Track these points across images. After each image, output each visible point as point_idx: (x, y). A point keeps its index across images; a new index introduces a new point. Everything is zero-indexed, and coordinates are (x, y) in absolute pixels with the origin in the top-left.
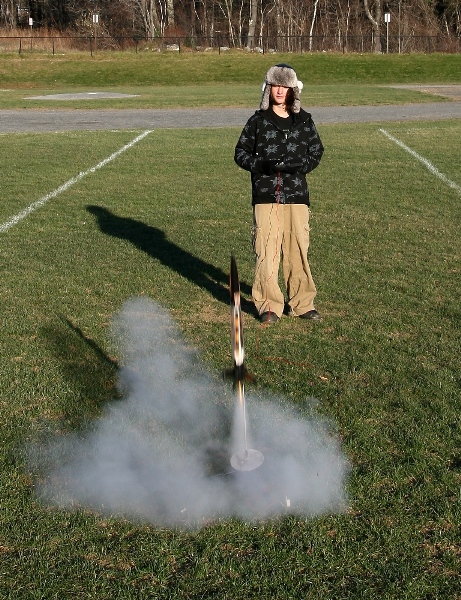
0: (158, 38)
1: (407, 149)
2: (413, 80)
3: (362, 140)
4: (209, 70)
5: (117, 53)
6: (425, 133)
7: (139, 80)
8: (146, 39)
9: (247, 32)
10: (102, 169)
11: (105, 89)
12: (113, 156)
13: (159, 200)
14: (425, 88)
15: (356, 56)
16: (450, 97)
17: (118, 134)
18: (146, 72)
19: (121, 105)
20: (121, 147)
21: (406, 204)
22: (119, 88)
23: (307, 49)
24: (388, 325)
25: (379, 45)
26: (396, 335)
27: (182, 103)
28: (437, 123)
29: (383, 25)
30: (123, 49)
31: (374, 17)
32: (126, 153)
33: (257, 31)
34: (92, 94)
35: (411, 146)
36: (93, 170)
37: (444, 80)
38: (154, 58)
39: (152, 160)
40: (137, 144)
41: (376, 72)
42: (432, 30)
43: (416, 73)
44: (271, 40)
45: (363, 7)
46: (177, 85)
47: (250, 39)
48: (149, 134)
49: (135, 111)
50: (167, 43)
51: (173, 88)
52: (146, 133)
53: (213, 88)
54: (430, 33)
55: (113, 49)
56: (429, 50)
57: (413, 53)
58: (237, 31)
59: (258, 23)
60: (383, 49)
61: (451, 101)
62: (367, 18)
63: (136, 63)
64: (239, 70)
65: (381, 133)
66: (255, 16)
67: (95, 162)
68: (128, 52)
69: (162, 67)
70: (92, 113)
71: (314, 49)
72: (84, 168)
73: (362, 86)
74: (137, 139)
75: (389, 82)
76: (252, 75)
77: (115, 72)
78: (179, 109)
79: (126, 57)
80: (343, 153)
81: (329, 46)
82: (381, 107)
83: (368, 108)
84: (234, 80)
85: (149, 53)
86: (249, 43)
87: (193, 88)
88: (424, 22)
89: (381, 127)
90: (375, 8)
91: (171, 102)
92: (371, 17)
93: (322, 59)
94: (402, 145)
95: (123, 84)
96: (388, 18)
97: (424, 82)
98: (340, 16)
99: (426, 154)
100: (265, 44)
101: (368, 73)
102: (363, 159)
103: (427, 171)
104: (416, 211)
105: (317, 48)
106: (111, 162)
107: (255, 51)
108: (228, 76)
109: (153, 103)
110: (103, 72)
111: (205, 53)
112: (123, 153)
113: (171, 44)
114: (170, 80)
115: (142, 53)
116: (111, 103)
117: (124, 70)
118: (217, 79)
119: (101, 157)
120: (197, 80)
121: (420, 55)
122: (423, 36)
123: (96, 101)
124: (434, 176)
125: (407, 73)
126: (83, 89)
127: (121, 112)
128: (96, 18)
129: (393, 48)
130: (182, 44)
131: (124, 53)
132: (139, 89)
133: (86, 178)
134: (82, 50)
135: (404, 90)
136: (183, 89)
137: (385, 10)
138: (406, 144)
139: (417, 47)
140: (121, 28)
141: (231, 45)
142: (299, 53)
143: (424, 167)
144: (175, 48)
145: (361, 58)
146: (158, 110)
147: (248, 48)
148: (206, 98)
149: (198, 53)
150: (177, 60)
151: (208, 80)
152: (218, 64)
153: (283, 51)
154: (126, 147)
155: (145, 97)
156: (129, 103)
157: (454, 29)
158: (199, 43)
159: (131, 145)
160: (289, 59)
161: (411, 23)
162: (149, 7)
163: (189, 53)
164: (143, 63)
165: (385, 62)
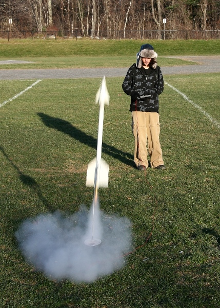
0: (44, 32)
1: (174, 89)
2: (178, 54)
4: (71, 49)
5: (23, 40)
7: (34, 54)
8: (37, 32)
9: (91, 29)
10: (16, 99)
11: (16, 58)
12: (21, 93)
14: (184, 58)
15: (148, 41)
16: (197, 62)
17: (24, 82)
18: (37, 50)
19: (23, 67)
20: (25, 88)
21: (172, 115)
22: (23, 58)
23: (123, 38)
25: (160, 35)
27: (57, 66)
28: (189, 76)
29: (162, 25)
30: (25, 37)
31: (158, 20)
32: (28, 91)
33: (96, 28)
34: (10, 61)
35: (176, 87)
36: (11, 100)
37: (194, 53)
38: (42, 43)
39: (42, 95)
40: (33, 87)
42: (188, 28)
43: (180, 50)
44: (104, 33)
45: (152, 15)
46: (54, 56)
47: (93, 33)
48: (40, 82)
49: (32, 70)
50: (48, 34)
51: (52, 58)
52: (38, 81)
53: (73, 58)
55: (20, 37)
56: (186, 37)
57: (178, 39)
58: (86, 28)
59: (97, 24)
60: (163, 37)
61: (197, 64)
62: (154, 21)
63: (33, 45)
64: (87, 49)
66: (95, 20)
67: (12, 96)
68: (28, 39)
69: (46, 47)
70: (9, 71)
71: (126, 38)
72: (7, 99)
74: (34, 84)
75: (165, 55)
76: (93, 51)
77: (21, 50)
78: (55, 69)
79: (27, 42)
81: (134, 36)
84: (84, 54)
85: (39, 40)
87: (63, 58)
88: (184, 23)
90: (158, 16)
91: (51, 66)
92: (156, 21)
93: (130, 43)
94: (171, 86)
95: (26, 56)
96: (165, 21)
97: (184, 55)
98: (140, 20)
99: (183, 91)
100: (100, 35)
103: (184, 99)
104: (178, 119)
105: (128, 37)
106: (21, 96)
107: (96, 39)
108: (81, 51)
109: (42, 66)
110: (14, 49)
111: (69, 40)
112: (26, 91)
113: (51, 35)
114: (51, 54)
115: (36, 40)
116: (19, 66)
117: (26, 48)
118: (75, 54)
119: (15, 93)
120: (65, 54)
121: (180, 40)
122: (184, 30)
123: (11, 65)
124: (188, 102)
126: (5, 58)
127: (25, 71)
128: (11, 21)
129: (167, 37)
130: (56, 35)
131: (26, 40)
132: (35, 59)
133: (8, 104)
134: (3, 38)
135: (172, 59)
136: (58, 58)
137: (164, 17)
138: (173, 86)
139: (180, 36)
140: (24, 27)
141: (82, 35)
142: (118, 40)
143: (182, 98)
144: (53, 37)
145: (151, 42)
146: (45, 70)
147: (92, 37)
148: (69, 63)
149: (65, 40)
150: (54, 43)
151: (71, 54)
152: (76, 45)
153: (109, 38)
154: (28, 88)
155: (38, 63)
156: (29, 66)
157: (200, 27)
158: (65, 35)
159: (31, 87)
160: (113, 43)
161: (177, 24)
162: (39, 15)
163: (60, 40)
164: (36, 45)
165: (163, 44)
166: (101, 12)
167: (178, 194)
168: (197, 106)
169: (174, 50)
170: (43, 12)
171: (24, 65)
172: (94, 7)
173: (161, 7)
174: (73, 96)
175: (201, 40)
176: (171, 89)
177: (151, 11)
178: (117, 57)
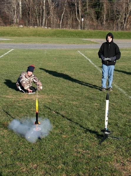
0: (17, 23)
1: (85, 56)
3: (73, 54)
4: (31, 33)
6: (90, 52)
7: (11, 35)
9: (43, 22)
12: (2, 56)
13: (15, 68)
14: (92, 40)
15: (73, 30)
16: (99, 43)
17: (4, 50)
18: (13, 33)
19: (5, 42)
21: (82, 71)
22: (5, 37)
23: (59, 28)
24: (73, 100)
26: (74, 103)
27: (23, 42)
28: (94, 50)
29: (81, 21)
30: (6, 26)
31: (79, 19)
32: (6, 55)
33: (45, 22)
35: (86, 56)
37: (98, 38)
38: (15, 29)
39: (13, 57)
40: (9, 53)
41: (79, 35)
43: (90, 36)
44: (49, 25)
45: (76, 16)
46: (22, 37)
47: (43, 24)
48: (13, 50)
49: (9, 44)
50: (19, 25)
51: (21, 38)
52: (12, 50)
53: (32, 38)
54: (95, 24)
55: (4, 26)
56: (94, 29)
57: (90, 30)
58: (40, 22)
59: (46, 20)
60: (81, 29)
61: (99, 44)
62: (77, 20)
63: (10, 30)
64: (40, 33)
65: (78, 52)
66: (45, 18)
68: (8, 27)
69: (18, 32)
71: (61, 28)
73: (75, 39)
74: (9, 51)
75: (82, 38)
76: (43, 35)
77: (4, 33)
78: (22, 44)
79: (7, 28)
80: (67, 57)
81: (66, 27)
82: (79, 45)
83: (76, 45)
84: (38, 36)
85: (14, 27)
86: (43, 26)
87: (26, 38)
88: (93, 21)
89: (78, 50)
90: (79, 17)
91: (20, 42)
93: (64, 31)
94: (83, 55)
96: (83, 20)
98: (69, 19)
99: (89, 58)
100: (47, 26)
101: (76, 35)
102: (72, 58)
103: (89, 62)
104: (85, 73)
105: (62, 27)
107: (45, 28)
108: (36, 35)
109: (15, 42)
110: (0, 32)
111: (30, 28)
112: (5, 55)
113: (21, 25)
114: (20, 35)
115: (12, 27)
116: (2, 41)
117: (6, 32)
118: (33, 36)
120: (28, 36)
121: (92, 31)
122: (93, 25)
124: (91, 64)
125: (88, 35)
129: (84, 28)
131: (7, 27)
132: (11, 38)
135: (86, 40)
136: (24, 38)
137: (82, 17)
138: (84, 55)
139: (91, 28)
140: (6, 20)
141: (38, 26)
142: (57, 29)
144: (22, 26)
145: (75, 31)
146: (16, 44)
147: (43, 27)
148: (30, 41)
149: (28, 28)
150: (22, 30)
151: (31, 36)
152: (34, 31)
153: (52, 28)
154: (6, 53)
155: (12, 40)
156: (8, 41)
157: (101, 23)
158: (28, 25)
159: (8, 53)
160: (54, 30)
161: (89, 22)
162: (14, 14)
163: (25, 28)
164: (12, 30)
165: (81, 32)
166: (48, 14)
167: (80, 111)
168: (96, 66)
169: (87, 35)
170: (17, 13)
171: (5, 41)
172: (45, 11)
173: (81, 12)
174: (30, 58)
175: (102, 31)
176: (83, 56)
177: (75, 14)
178: (56, 38)
